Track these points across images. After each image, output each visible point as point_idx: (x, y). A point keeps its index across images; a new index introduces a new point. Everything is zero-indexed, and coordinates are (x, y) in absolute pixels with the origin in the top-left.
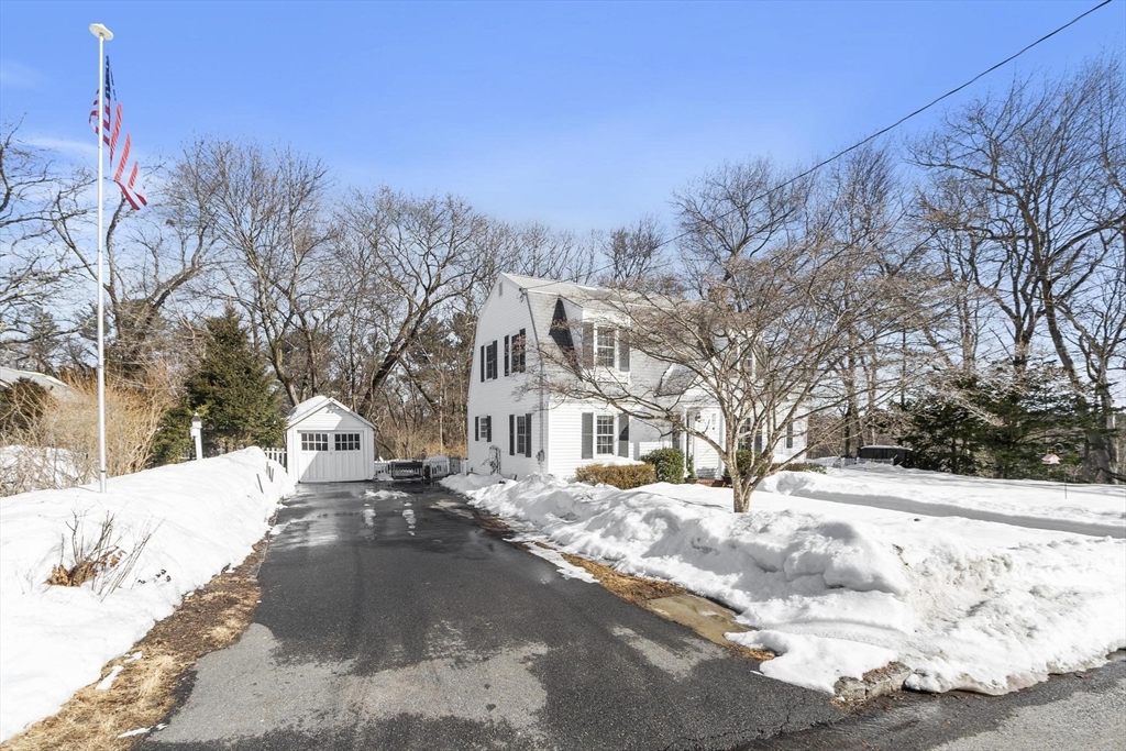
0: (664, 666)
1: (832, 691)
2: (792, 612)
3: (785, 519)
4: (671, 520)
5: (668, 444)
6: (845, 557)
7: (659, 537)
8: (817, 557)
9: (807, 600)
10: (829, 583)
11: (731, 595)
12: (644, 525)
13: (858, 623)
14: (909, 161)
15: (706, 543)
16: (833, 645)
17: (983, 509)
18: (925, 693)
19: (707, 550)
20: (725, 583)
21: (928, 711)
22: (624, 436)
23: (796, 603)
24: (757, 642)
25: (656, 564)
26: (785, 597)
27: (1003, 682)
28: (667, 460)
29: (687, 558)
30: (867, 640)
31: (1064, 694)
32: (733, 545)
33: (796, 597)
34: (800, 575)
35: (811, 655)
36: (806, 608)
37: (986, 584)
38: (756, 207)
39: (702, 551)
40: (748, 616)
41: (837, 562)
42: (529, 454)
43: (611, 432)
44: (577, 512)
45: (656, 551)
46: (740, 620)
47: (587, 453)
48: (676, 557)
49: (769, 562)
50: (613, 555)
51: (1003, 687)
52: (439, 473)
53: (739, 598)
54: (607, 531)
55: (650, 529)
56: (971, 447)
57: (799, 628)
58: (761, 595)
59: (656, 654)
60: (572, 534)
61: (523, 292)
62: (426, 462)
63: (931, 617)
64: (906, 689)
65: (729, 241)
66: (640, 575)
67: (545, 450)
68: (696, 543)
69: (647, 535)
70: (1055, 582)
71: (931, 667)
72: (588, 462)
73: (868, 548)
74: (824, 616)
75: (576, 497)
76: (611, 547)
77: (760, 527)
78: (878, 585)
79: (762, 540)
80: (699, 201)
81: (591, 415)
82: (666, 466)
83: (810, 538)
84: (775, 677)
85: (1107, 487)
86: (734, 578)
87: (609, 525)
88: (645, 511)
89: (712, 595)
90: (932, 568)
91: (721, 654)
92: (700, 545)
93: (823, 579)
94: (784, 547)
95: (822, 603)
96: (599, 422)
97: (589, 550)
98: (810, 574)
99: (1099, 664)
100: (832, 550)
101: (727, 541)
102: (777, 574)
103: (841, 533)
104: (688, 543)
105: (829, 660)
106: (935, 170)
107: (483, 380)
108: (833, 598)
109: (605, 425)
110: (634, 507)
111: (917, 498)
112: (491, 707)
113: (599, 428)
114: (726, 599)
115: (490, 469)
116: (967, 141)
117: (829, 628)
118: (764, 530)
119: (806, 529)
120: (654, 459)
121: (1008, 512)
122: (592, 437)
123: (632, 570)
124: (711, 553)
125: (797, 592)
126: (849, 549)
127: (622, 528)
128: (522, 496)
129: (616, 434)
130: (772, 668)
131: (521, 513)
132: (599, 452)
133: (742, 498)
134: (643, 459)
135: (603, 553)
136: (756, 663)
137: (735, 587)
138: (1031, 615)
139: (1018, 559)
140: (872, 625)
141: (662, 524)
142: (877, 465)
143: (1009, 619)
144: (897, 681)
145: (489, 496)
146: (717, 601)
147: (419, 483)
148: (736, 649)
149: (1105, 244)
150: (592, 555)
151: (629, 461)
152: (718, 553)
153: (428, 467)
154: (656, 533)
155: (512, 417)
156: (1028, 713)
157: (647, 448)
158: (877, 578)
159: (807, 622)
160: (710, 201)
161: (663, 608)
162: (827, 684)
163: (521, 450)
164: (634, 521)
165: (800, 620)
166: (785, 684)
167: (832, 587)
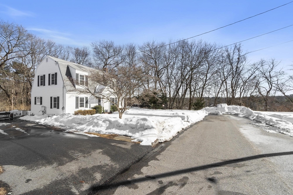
0: (126, 147)
1: (151, 145)
2: (140, 135)
3: (134, 118)
4: (110, 121)
5: (97, 104)
6: (147, 124)
7: (108, 125)
8: (142, 124)
9: (142, 132)
10: (145, 128)
11: (128, 134)
12: (103, 123)
13: (151, 134)
14: (139, 50)
15: (120, 125)
16: (149, 138)
17: (156, 115)
18: (161, 143)
19: (120, 126)
20: (126, 132)
21: (163, 145)
22: (87, 102)
23: (141, 133)
24: (137, 141)
25: (110, 131)
26: (138, 132)
27: (169, 139)
28: (99, 108)
29: (116, 129)
30: (153, 136)
31: (175, 139)
32: (126, 125)
33: (140, 132)
34: (140, 128)
35: (146, 140)
36: (142, 133)
37: (163, 126)
38: (111, 51)
39: (119, 127)
40: (133, 137)
41: (146, 125)
42: (58, 108)
43: (83, 101)
44: (82, 122)
45: (108, 128)
46: (132, 138)
47: (77, 107)
48: (114, 129)
49: (133, 127)
50: (98, 131)
51: (169, 140)
52: (17, 116)
53: (130, 134)
54: (94, 125)
55: (105, 124)
56: (150, 104)
57: (142, 137)
58: (134, 133)
59: (123, 146)
60: (84, 128)
61: (57, 63)
62: (11, 112)
63: (159, 131)
64: (159, 143)
65: (105, 57)
66: (107, 134)
67: (64, 107)
68: (117, 125)
69: (105, 125)
70: (171, 124)
71: (161, 139)
72: (77, 110)
73: (150, 122)
74: (146, 134)
75: (81, 118)
76: (97, 129)
77: (130, 120)
78: (152, 128)
79: (131, 123)
80: (99, 47)
81: (78, 97)
82: (98, 109)
83: (140, 121)
84: (143, 145)
85: (167, 110)
86: (128, 131)
87: (94, 124)
88: (103, 120)
89: (124, 135)
90: (157, 124)
91: (133, 144)
92: (118, 125)
93: (144, 128)
94: (136, 123)
95: (145, 132)
96: (80, 99)
97: (91, 130)
98: (141, 128)
99: (176, 135)
100: (144, 123)
101: (124, 124)
102: (135, 129)
103: (145, 120)
104: (116, 125)
105: (149, 141)
106: (143, 52)
107: (38, 86)
108: (146, 131)
109: (82, 100)
110: (99, 119)
111: (146, 114)
112: (101, 162)
113: (80, 101)
114: (128, 135)
115: (41, 113)
116: (147, 49)
117: (147, 136)
118: (131, 121)
119: (139, 120)
120: (95, 108)
121: (160, 115)
122: (78, 103)
123: (105, 133)
124: (121, 127)
125: (140, 131)
126: (147, 122)
127: (98, 125)
128: (61, 120)
129: (85, 102)
130: (142, 144)
131: (62, 124)
132: (80, 107)
133: (121, 115)
134: (92, 108)
135: (95, 131)
136: (139, 144)
137: (128, 132)
138: (169, 129)
139: (166, 121)
140: (153, 134)
141: (108, 122)
142: (136, 108)
143: (167, 130)
144: (158, 142)
145: (46, 121)
146: (126, 136)
147: (8, 119)
148: (135, 143)
149: (165, 70)
150: (92, 131)
151: (88, 109)
152: (123, 127)
153: (12, 114)
154: (107, 124)
155: (51, 98)
156: (173, 142)
157: (93, 105)
158: (152, 126)
159: (143, 135)
160: (101, 48)
161: (116, 138)
162: (150, 144)
163: (55, 107)
164: (100, 122)
165: (142, 135)
166: (145, 146)
167: (145, 129)
